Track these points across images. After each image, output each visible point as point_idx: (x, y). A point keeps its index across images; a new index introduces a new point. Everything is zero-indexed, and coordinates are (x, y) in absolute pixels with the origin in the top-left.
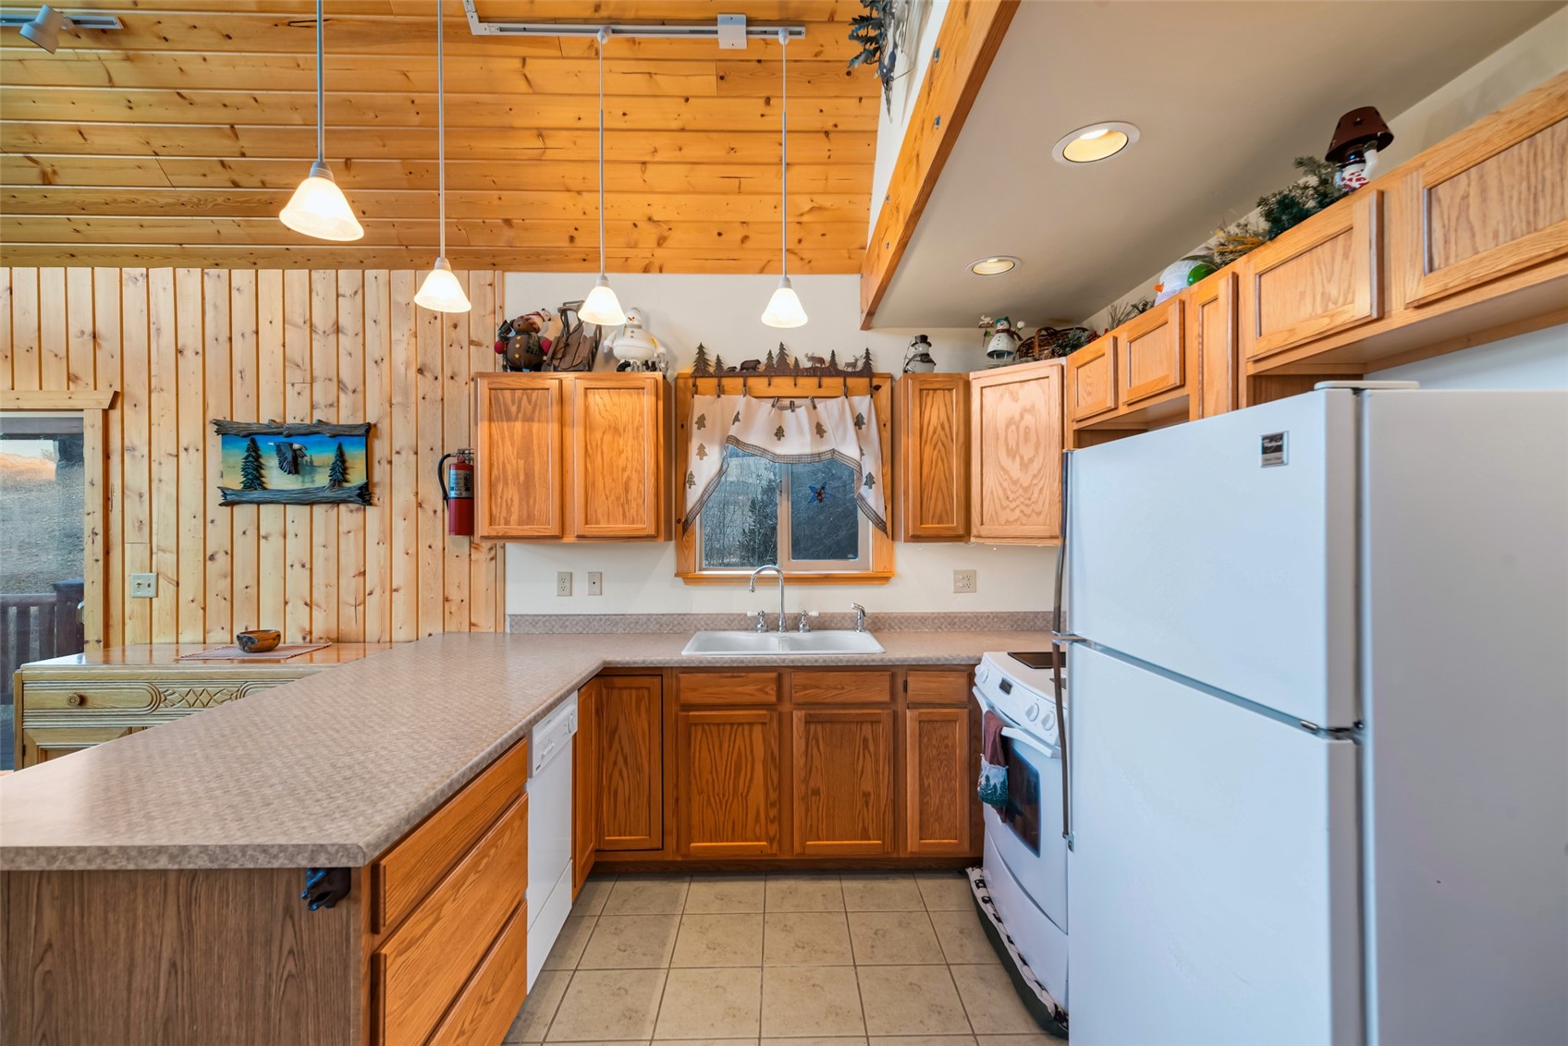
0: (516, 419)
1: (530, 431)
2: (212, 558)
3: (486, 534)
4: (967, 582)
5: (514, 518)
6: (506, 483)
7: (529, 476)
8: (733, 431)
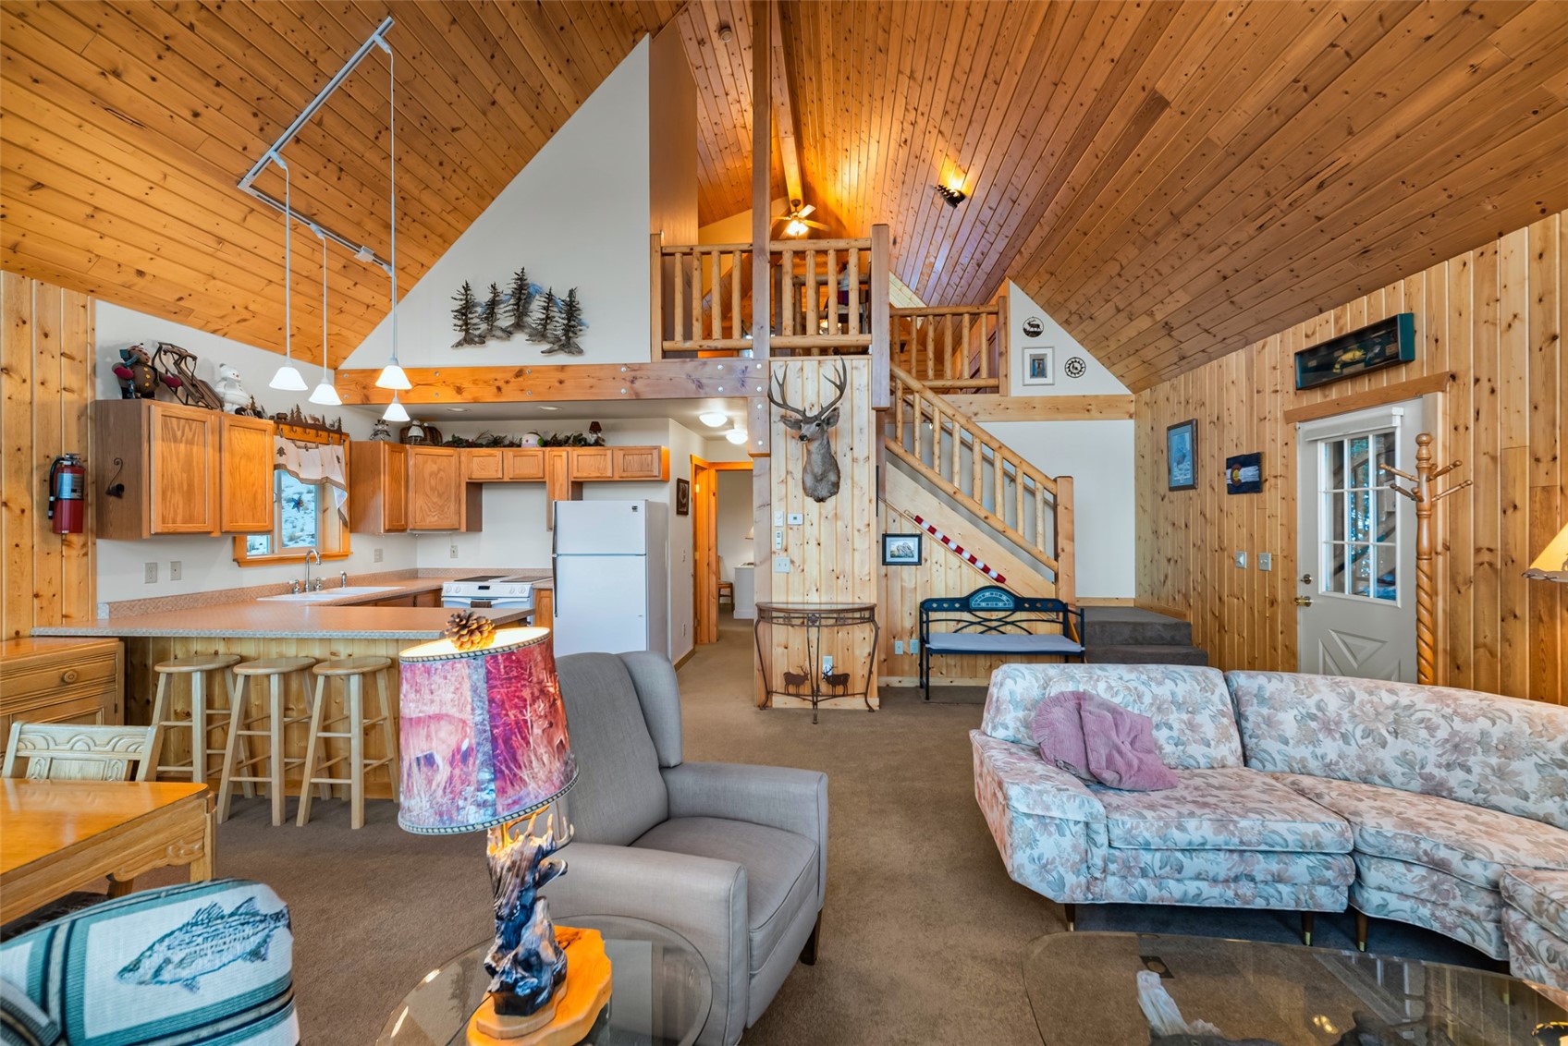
0: (181, 442)
1: (191, 450)
3: (160, 531)
4: (379, 556)
5: (179, 518)
6: (173, 490)
7: (190, 485)
8: (281, 460)
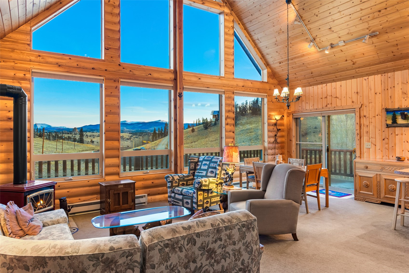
2: (384, 140)
